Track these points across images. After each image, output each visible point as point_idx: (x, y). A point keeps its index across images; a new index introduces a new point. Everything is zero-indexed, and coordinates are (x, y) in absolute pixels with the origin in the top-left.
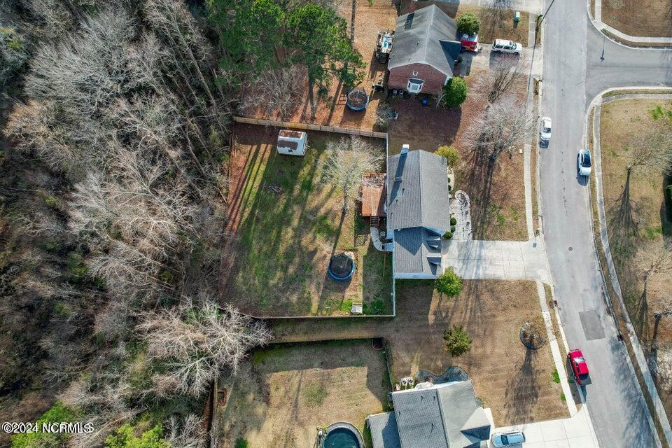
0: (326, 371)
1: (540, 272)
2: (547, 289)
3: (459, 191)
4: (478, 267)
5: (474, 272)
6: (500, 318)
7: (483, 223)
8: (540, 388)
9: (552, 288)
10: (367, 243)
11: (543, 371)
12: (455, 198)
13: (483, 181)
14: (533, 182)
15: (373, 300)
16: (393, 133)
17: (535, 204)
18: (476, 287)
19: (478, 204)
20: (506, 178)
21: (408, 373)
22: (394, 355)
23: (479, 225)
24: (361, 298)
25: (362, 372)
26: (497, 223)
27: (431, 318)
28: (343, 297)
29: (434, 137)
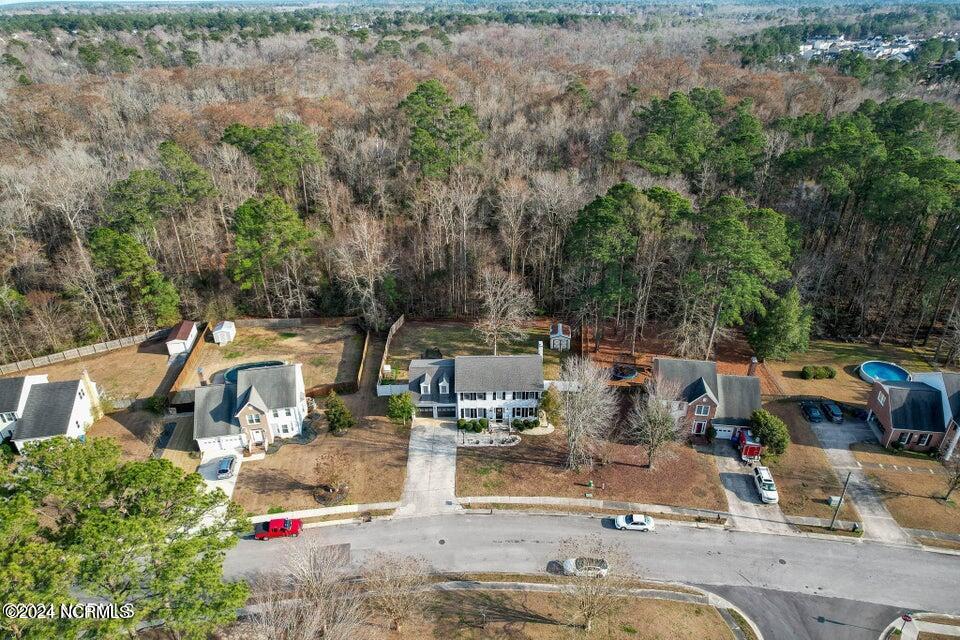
0: (337, 364)
1: (411, 506)
2: (387, 512)
3: (519, 438)
4: (423, 451)
5: (417, 448)
6: (359, 466)
7: (479, 455)
8: (269, 495)
9: (388, 518)
11: (287, 499)
12: (510, 434)
13: (537, 458)
14: (544, 507)
17: (508, 506)
18: (399, 448)
19: (505, 453)
20: (544, 478)
23: (477, 452)
26: (479, 468)
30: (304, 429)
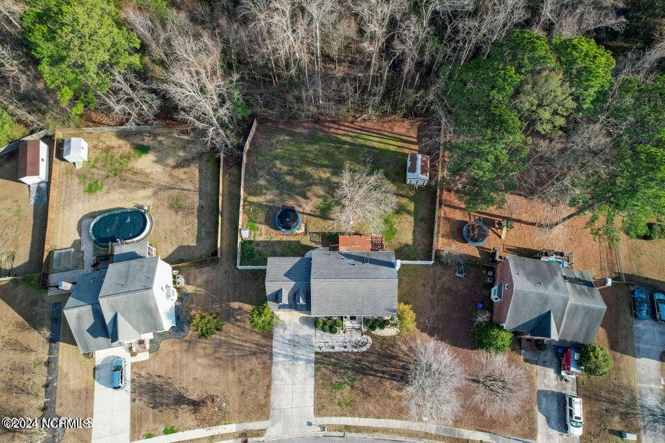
0: (196, 211)
1: (279, 426)
2: (260, 433)
3: (370, 340)
4: (286, 356)
5: (280, 352)
6: (231, 376)
7: (334, 365)
8: (161, 411)
9: (261, 439)
10: (313, 245)
11: (177, 417)
12: (362, 335)
13: (385, 369)
14: (386, 431)
15: (256, 250)
16: (439, 272)
17: (358, 429)
18: (264, 352)
19: (356, 361)
20: (389, 397)
21: (188, 283)
22: (204, 269)
23: (333, 360)
24: (259, 239)
25: (192, 242)
26: (334, 381)
27: (236, 305)
28: (260, 223)
29: (437, 316)
30: (178, 318)
